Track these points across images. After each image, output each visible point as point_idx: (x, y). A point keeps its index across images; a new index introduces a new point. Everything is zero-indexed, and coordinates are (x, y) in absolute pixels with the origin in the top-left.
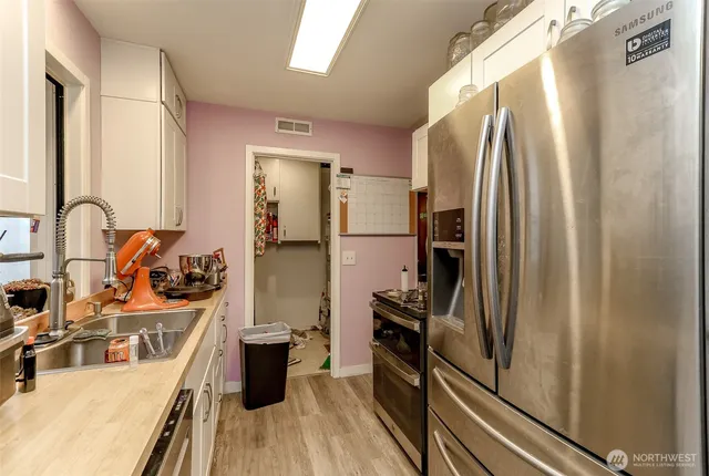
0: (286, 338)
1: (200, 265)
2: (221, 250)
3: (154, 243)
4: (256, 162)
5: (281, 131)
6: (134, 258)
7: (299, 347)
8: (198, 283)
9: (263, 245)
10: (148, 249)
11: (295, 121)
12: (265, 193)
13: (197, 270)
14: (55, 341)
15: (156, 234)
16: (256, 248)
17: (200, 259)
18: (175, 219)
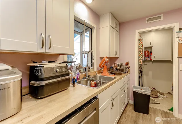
0: (149, 94)
1: (119, 66)
2: (128, 62)
3: (107, 60)
4: (139, 35)
5: (149, 22)
6: (103, 63)
7: (160, 98)
8: (119, 71)
9: (141, 61)
10: (106, 61)
11: (154, 17)
12: (142, 44)
13: (118, 67)
14: (86, 79)
15: (107, 58)
16: (139, 62)
17: (119, 64)
18: (114, 54)
